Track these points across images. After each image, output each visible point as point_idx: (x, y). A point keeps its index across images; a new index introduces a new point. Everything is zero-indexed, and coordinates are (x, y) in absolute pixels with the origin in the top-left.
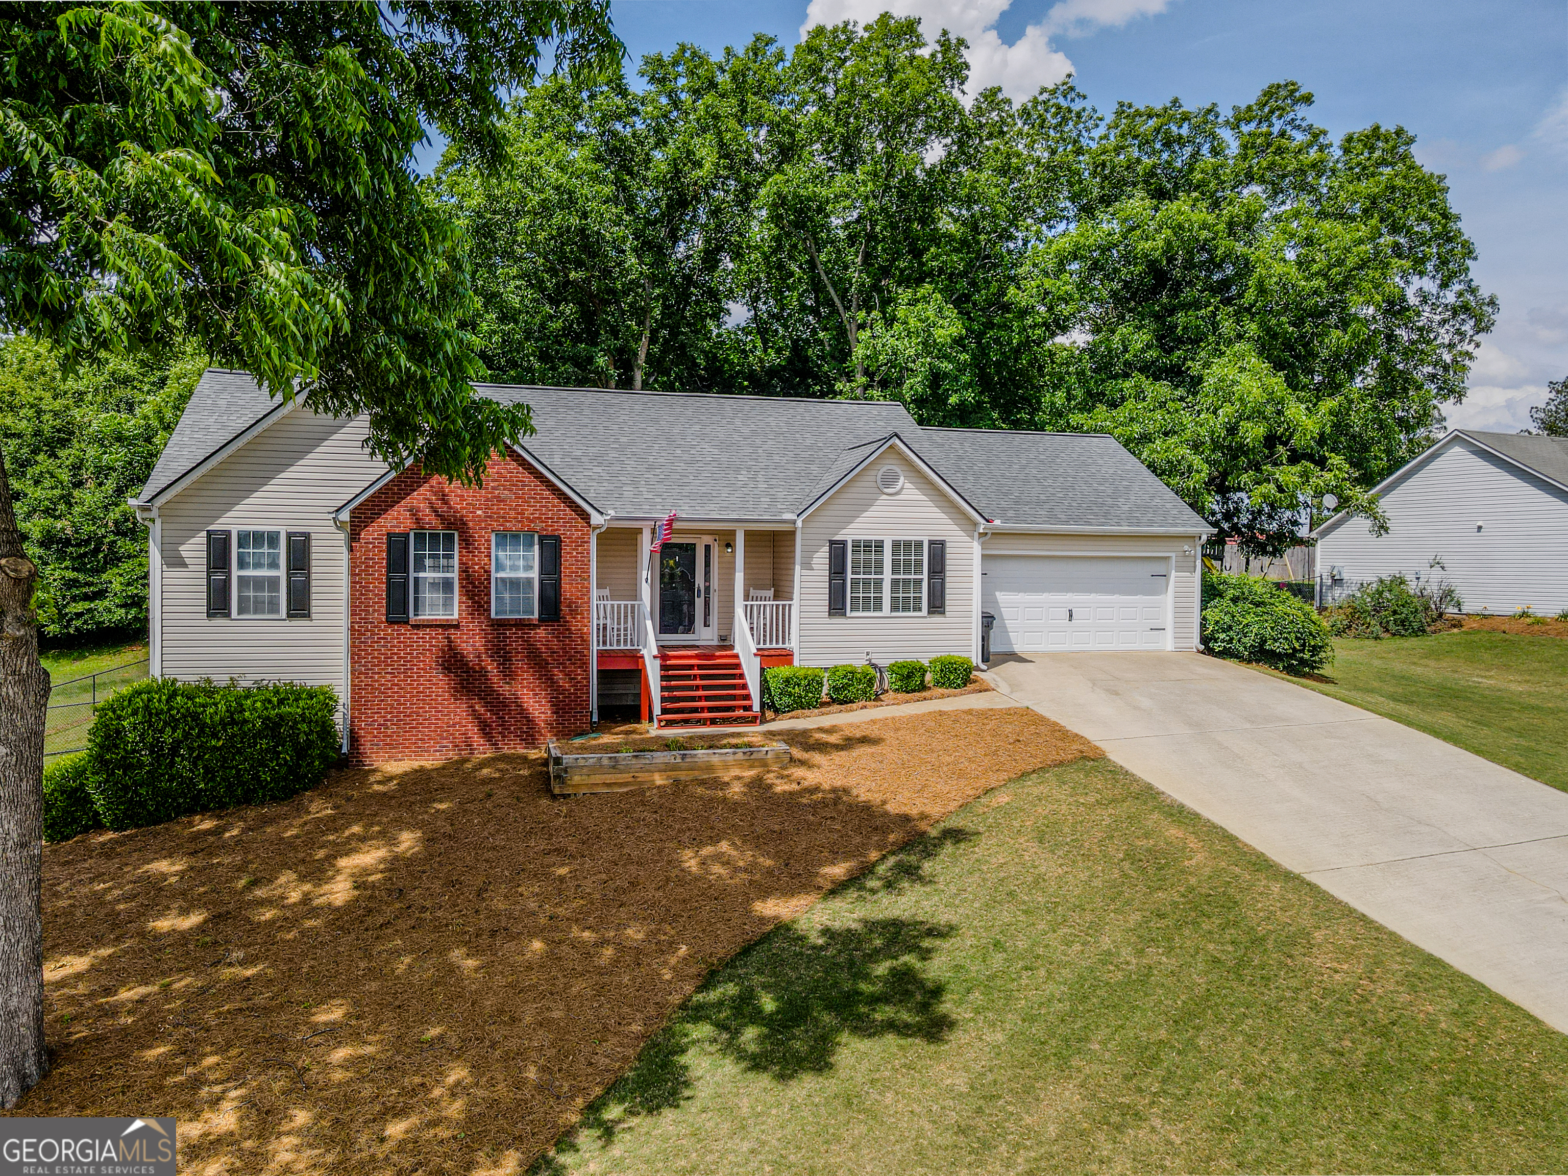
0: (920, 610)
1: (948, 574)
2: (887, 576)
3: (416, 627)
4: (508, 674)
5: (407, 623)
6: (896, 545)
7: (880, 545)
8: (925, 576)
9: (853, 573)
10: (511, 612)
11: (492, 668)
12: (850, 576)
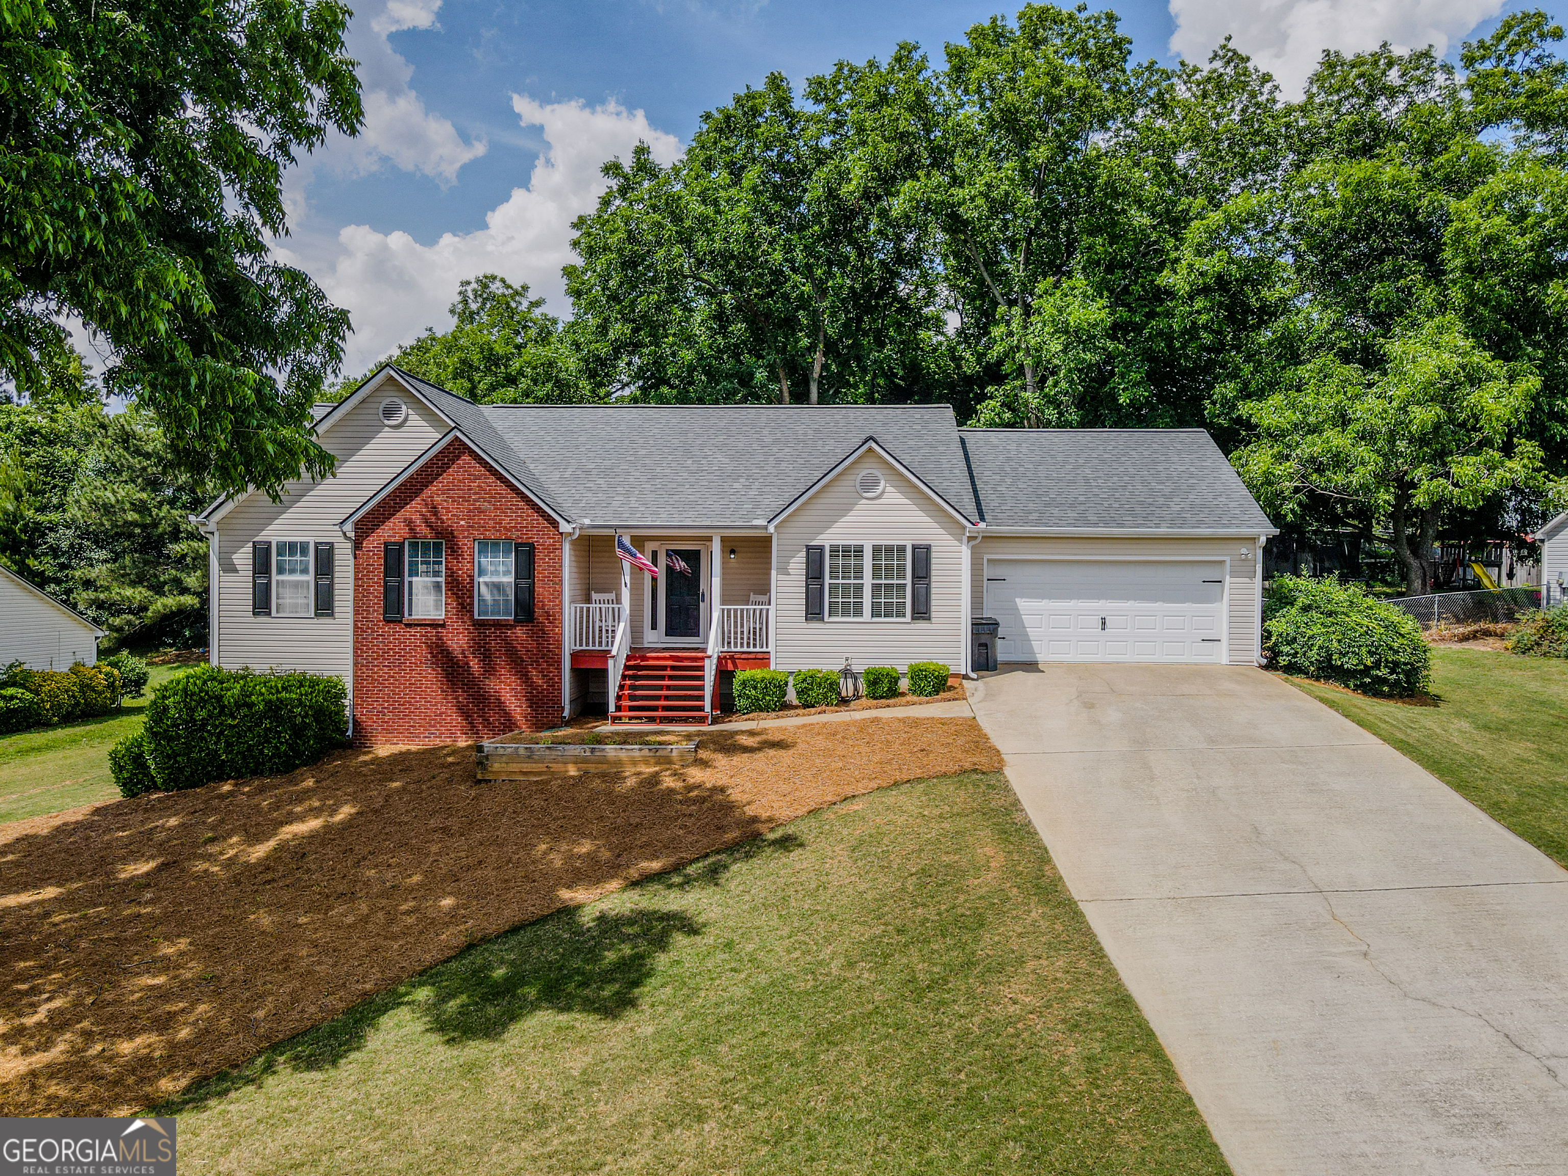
0: (904, 616)
1: (933, 579)
2: (868, 580)
3: (409, 625)
4: (490, 669)
5: (401, 622)
6: (876, 550)
7: (859, 551)
8: (908, 581)
9: (831, 578)
10: (493, 614)
11: (475, 665)
12: (827, 581)
